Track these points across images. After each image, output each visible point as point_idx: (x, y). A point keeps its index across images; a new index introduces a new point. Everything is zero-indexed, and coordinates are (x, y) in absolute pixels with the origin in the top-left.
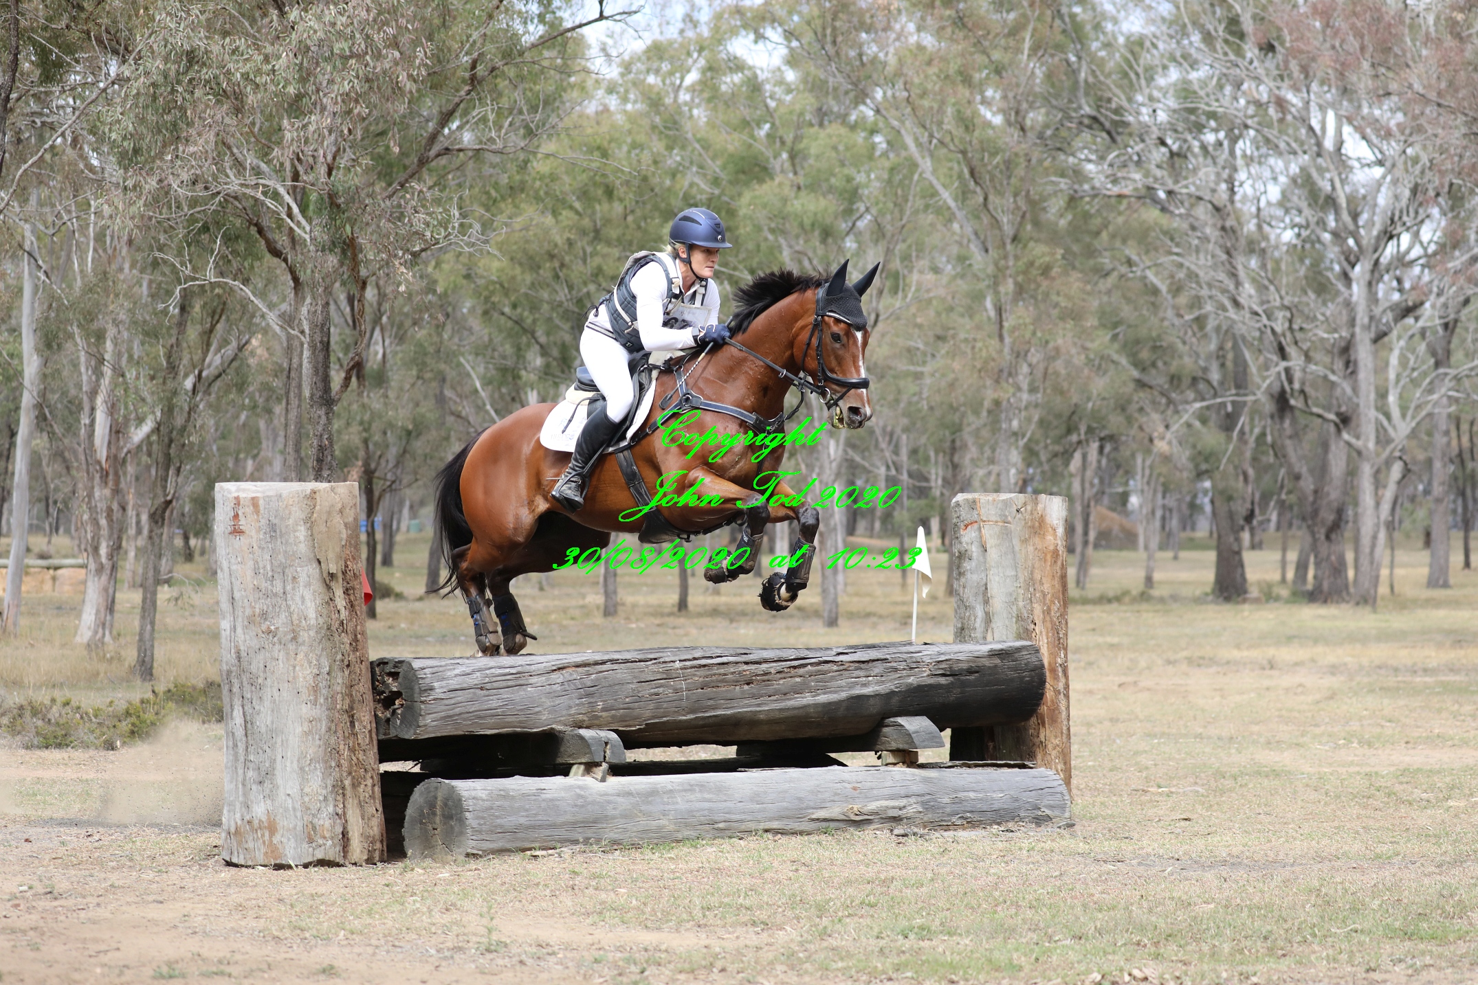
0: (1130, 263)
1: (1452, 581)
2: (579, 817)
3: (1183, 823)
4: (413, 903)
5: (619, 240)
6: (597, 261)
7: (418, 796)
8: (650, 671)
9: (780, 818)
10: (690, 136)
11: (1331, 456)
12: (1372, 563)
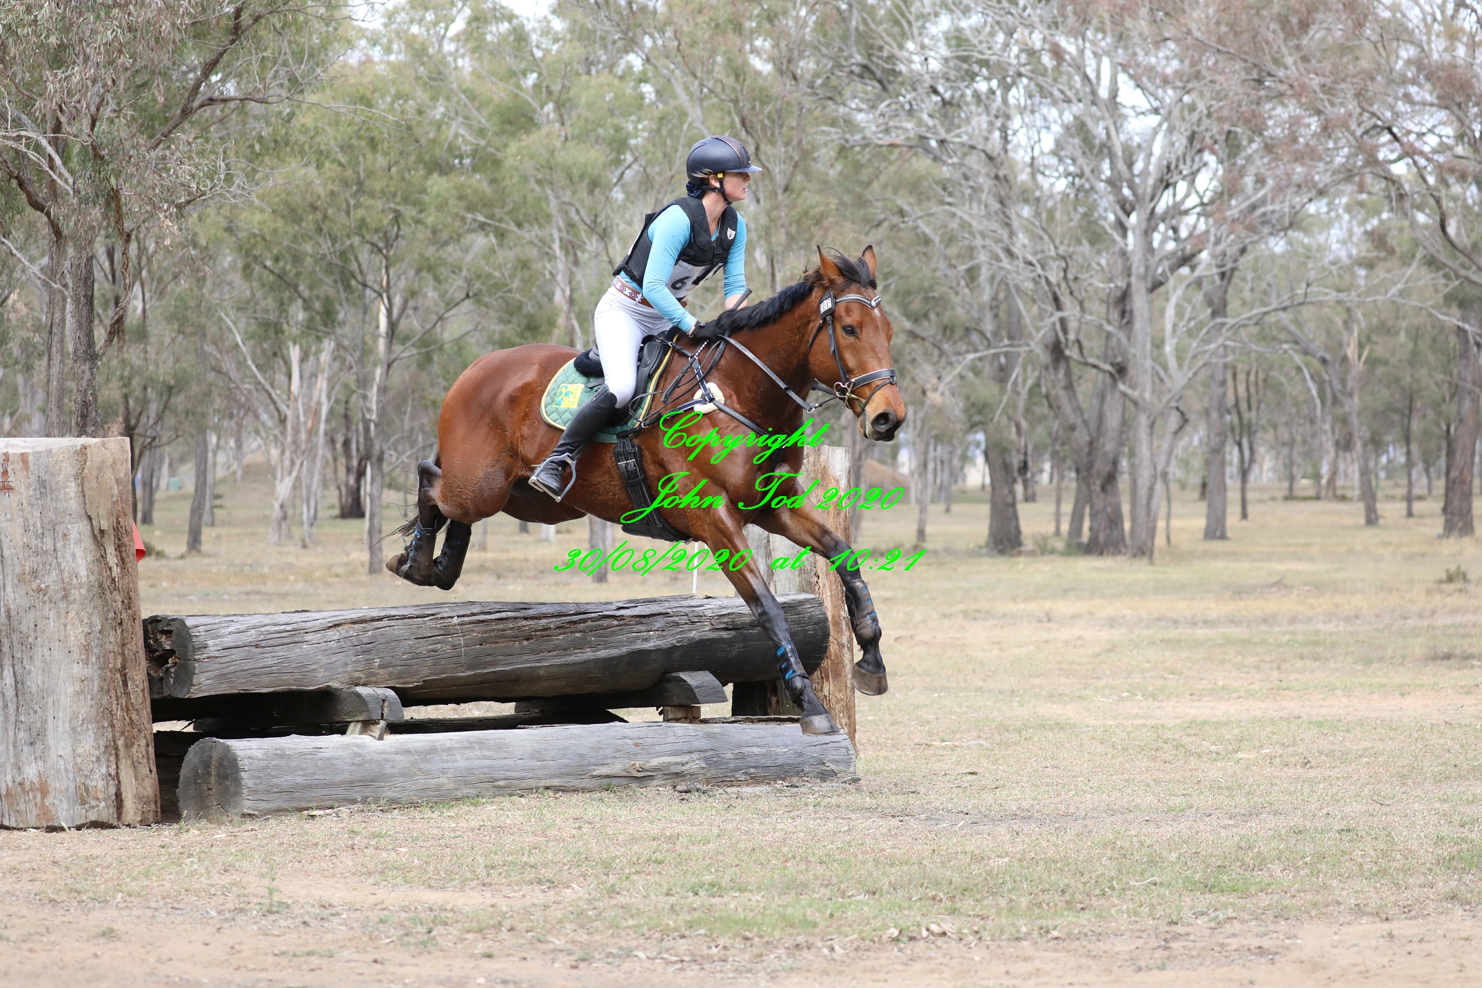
0: (902, 213)
1: (1229, 534)
2: (357, 776)
3: (969, 777)
4: (190, 864)
5: (382, 191)
6: (360, 213)
7: (193, 755)
8: (428, 627)
9: (561, 775)
10: (454, 86)
11: (1106, 407)
12: (1149, 514)
